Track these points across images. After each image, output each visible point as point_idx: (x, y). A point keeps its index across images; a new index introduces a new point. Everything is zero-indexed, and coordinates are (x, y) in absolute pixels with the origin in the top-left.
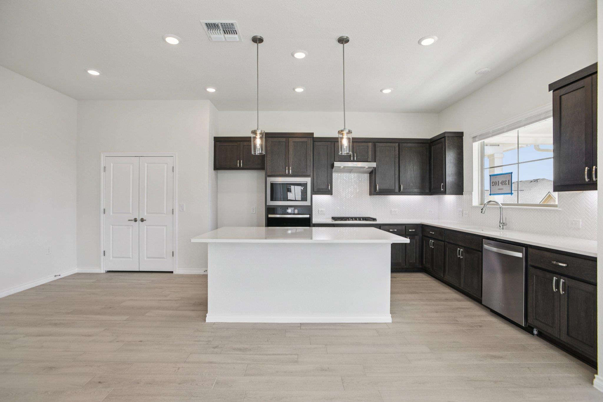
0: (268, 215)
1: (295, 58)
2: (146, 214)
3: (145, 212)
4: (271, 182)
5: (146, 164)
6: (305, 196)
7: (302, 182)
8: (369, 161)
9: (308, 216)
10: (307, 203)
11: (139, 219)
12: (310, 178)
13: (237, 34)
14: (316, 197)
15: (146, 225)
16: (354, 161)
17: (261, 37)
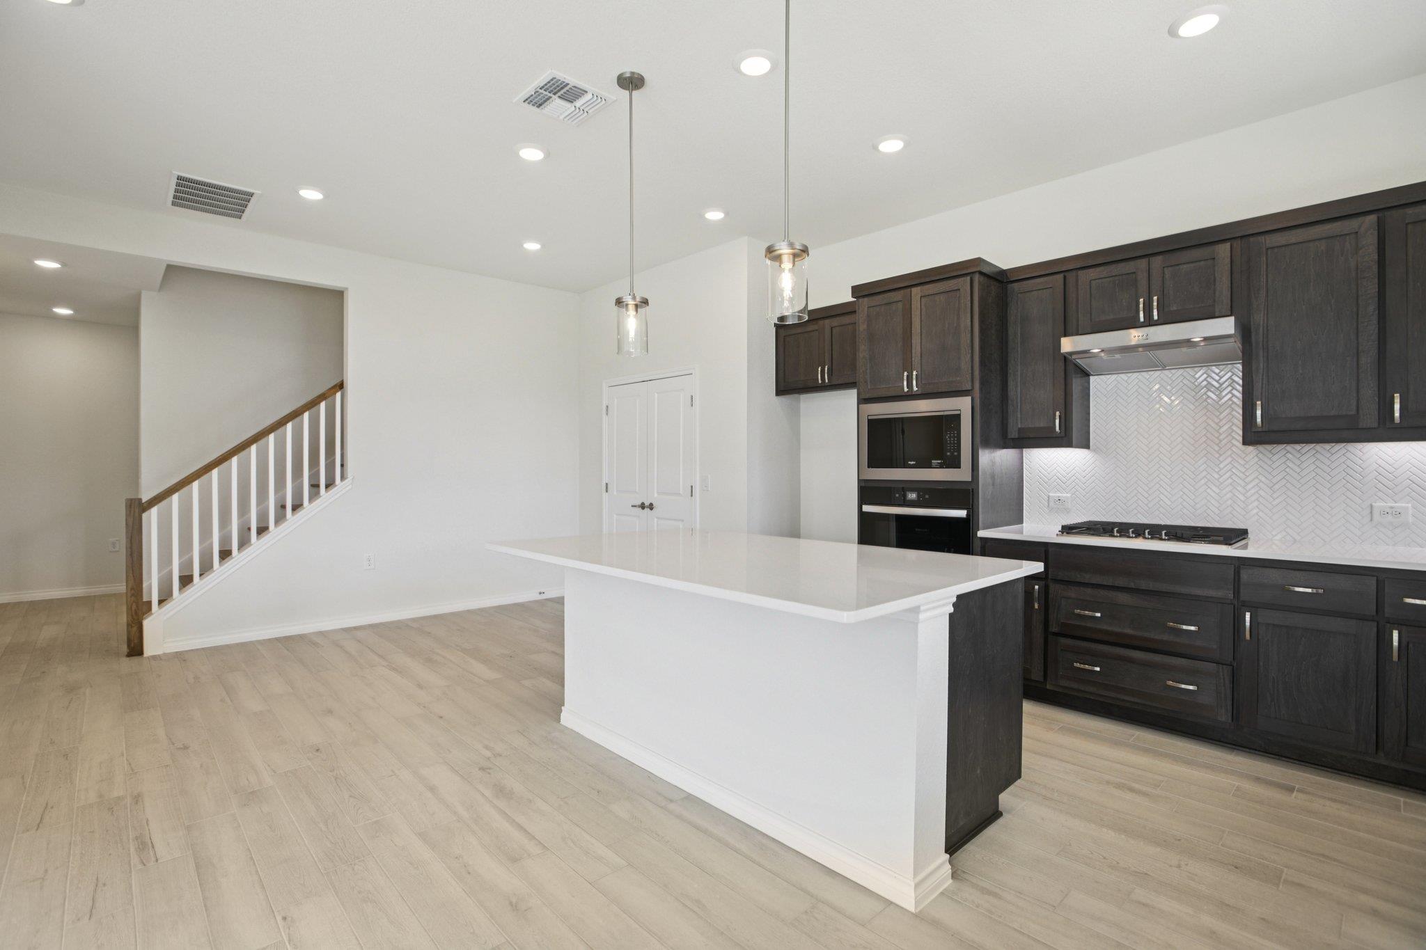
0: (861, 508)
1: (745, 75)
2: (656, 495)
3: (656, 491)
4: (870, 418)
5: (656, 395)
6: (956, 454)
7: (946, 413)
8: (1217, 315)
9: (962, 513)
10: (961, 475)
11: (647, 504)
12: (968, 400)
13: (587, 92)
14: (987, 458)
15: (658, 518)
16: (1149, 323)
17: (633, 73)
